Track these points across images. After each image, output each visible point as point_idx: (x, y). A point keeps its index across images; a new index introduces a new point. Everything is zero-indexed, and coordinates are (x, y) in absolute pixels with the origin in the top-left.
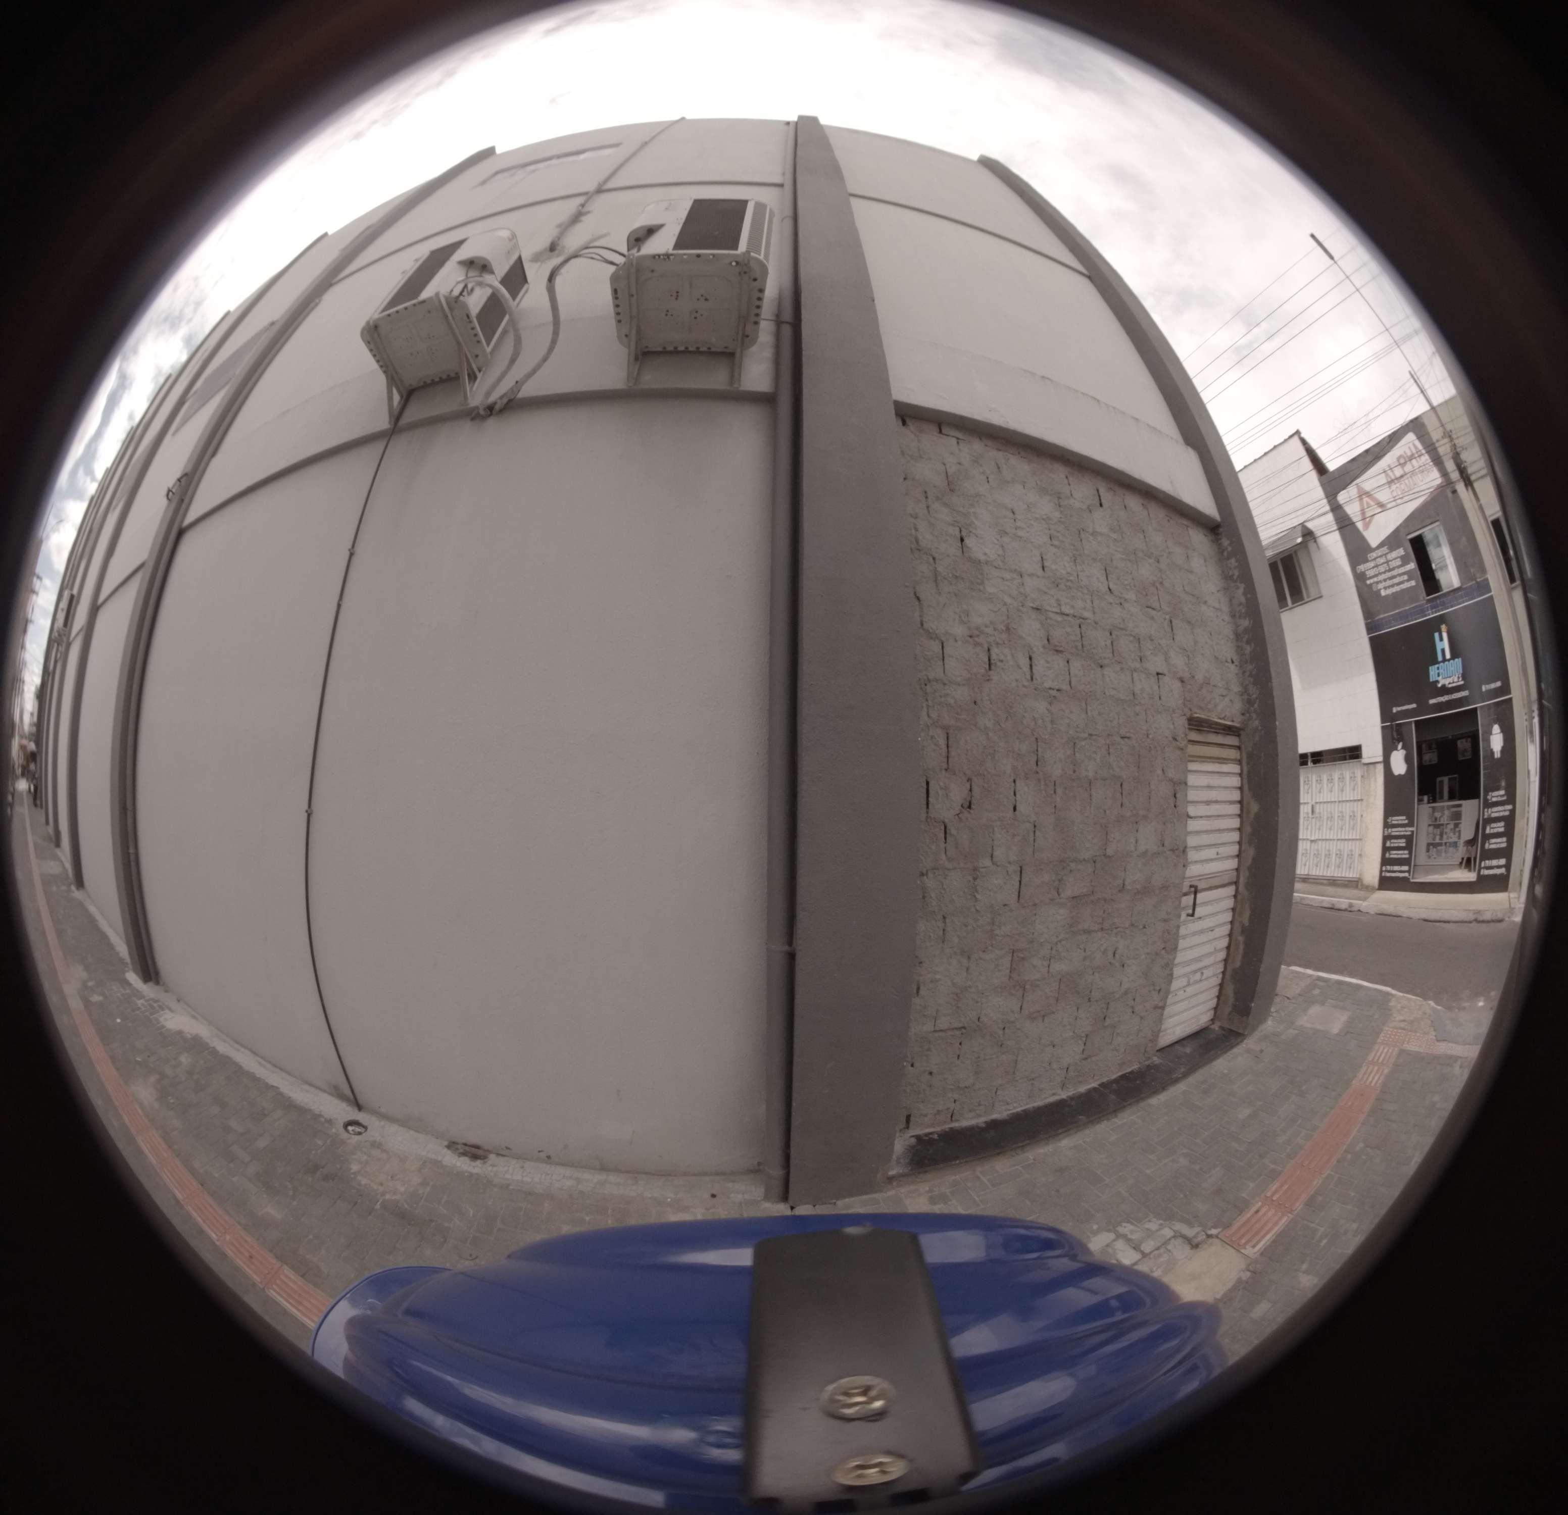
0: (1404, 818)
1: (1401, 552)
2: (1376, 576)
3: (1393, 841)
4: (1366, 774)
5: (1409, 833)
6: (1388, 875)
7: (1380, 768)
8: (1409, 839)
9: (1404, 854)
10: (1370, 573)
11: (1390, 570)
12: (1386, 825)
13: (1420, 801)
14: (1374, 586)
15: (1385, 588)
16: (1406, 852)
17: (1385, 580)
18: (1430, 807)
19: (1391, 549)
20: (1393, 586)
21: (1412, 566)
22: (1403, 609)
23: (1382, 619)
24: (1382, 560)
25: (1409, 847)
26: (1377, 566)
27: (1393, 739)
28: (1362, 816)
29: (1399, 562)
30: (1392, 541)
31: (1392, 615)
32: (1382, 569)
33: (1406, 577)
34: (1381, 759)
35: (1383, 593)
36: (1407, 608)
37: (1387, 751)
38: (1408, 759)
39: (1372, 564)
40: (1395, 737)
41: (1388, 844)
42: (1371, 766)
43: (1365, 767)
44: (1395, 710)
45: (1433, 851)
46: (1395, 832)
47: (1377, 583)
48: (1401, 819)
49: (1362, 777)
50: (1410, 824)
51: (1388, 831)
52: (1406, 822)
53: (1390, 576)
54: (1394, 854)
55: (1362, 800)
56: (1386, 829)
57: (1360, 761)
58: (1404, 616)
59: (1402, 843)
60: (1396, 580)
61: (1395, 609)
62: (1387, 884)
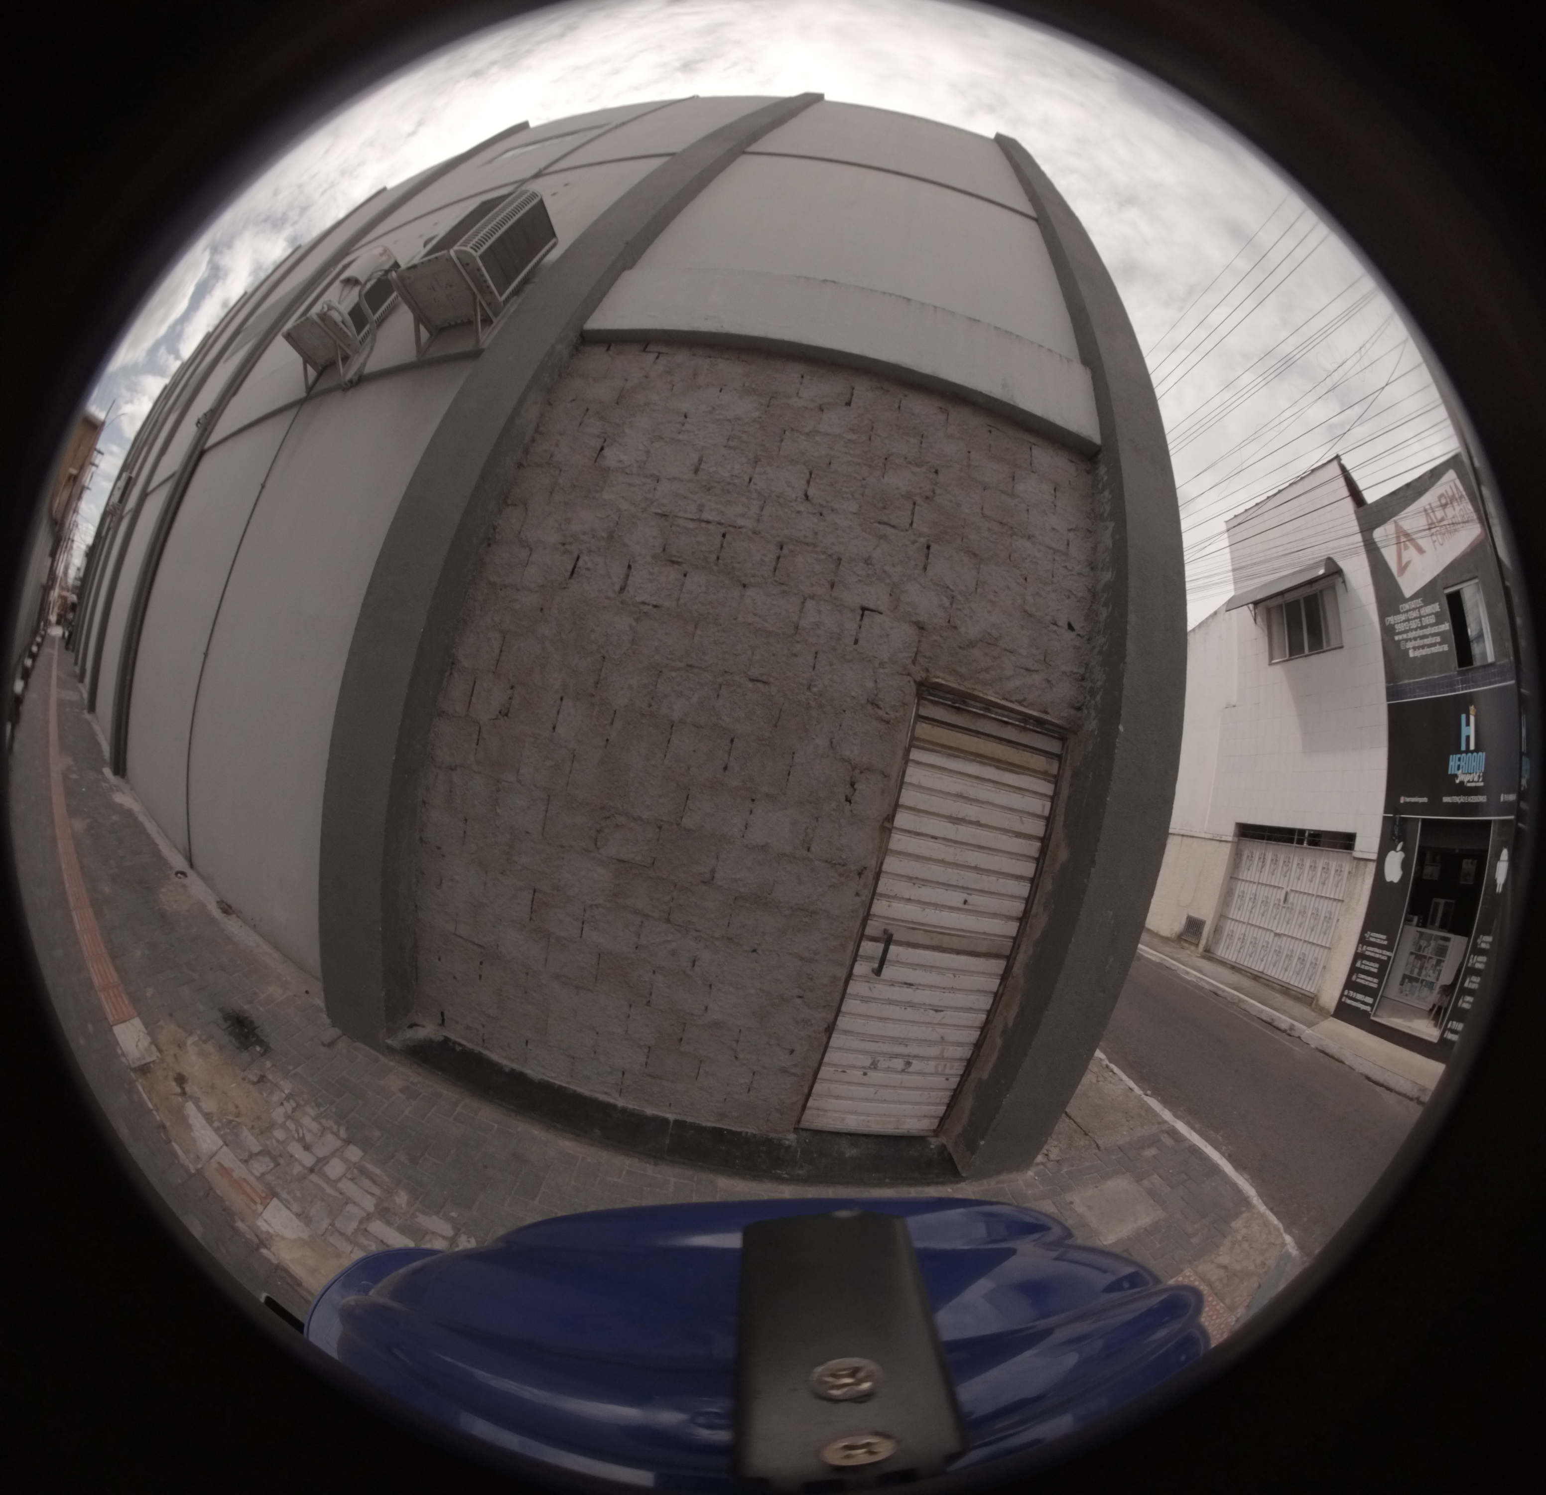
0: (1384, 937)
1: (1436, 607)
2: (1406, 632)
3: (1364, 962)
4: (1354, 870)
5: (1385, 958)
6: (1349, 1002)
7: (1372, 867)
8: (1383, 965)
10: (1400, 629)
11: (1423, 627)
12: (1362, 940)
13: (1408, 921)
14: (1403, 643)
15: (1415, 648)
18: (1418, 931)
19: (1426, 603)
20: (1423, 647)
21: (1444, 627)
22: (1431, 677)
23: (1407, 686)
24: (1413, 615)
25: (1381, 974)
26: (1408, 620)
27: (1393, 834)
28: (1338, 920)
29: (1432, 620)
30: (1427, 593)
31: (1417, 682)
32: (1413, 626)
33: (1438, 639)
34: (1374, 856)
35: (1412, 654)
37: (1385, 848)
38: (1405, 865)
39: (1403, 618)
40: (1396, 833)
41: (1358, 964)
42: (1362, 863)
43: (1355, 862)
44: (1402, 800)
45: (1408, 985)
46: (1371, 951)
47: (1407, 640)
48: (1379, 938)
49: (1349, 873)
50: (1389, 948)
51: (1362, 947)
52: (1386, 943)
53: (1421, 634)
54: (1362, 979)
55: (1343, 901)
56: (1360, 945)
57: (1351, 853)
58: (1428, 687)
59: (1374, 967)
60: (1427, 641)
61: (1422, 675)
62: (1343, 1012)
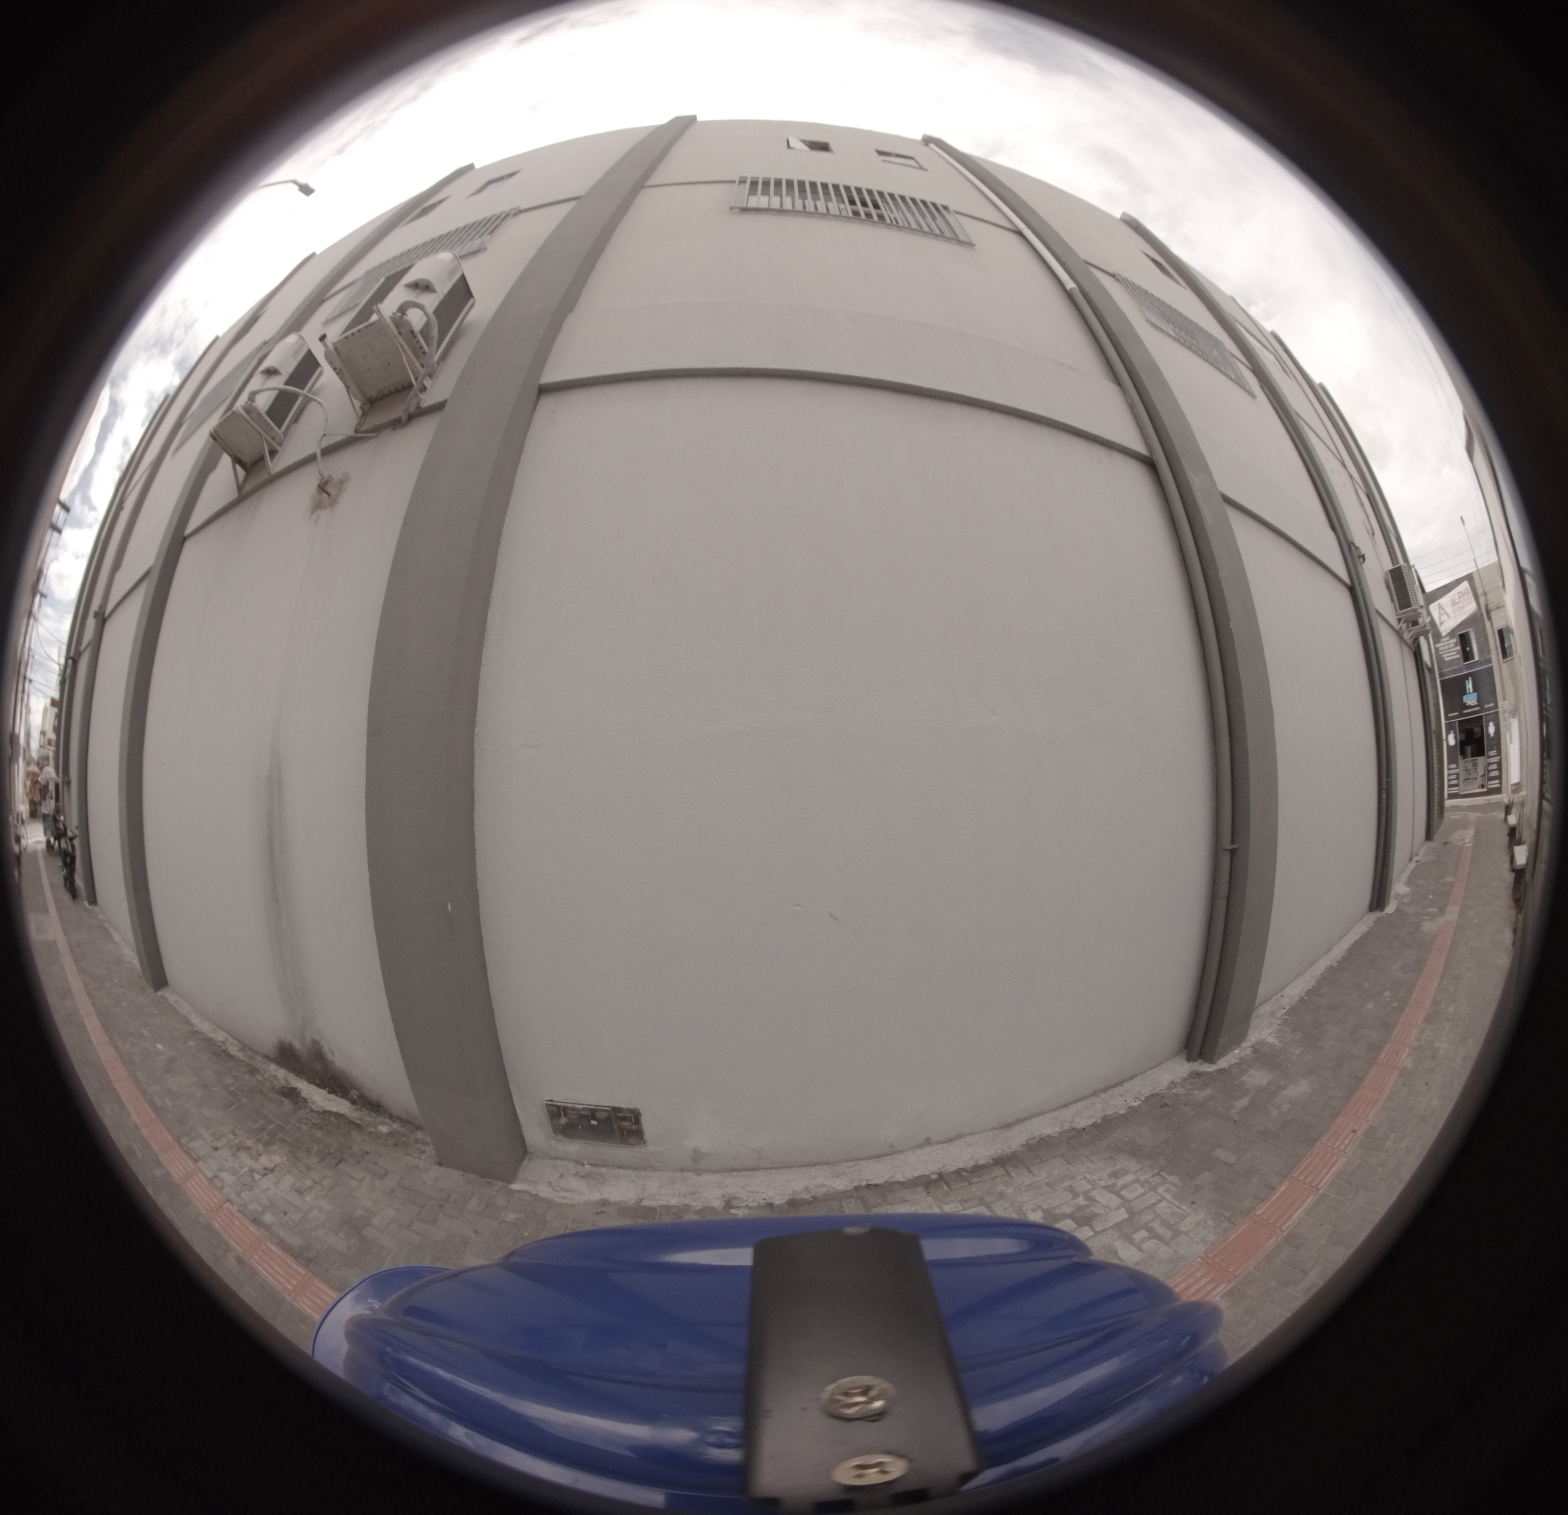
0: (1454, 765)
1: (1454, 640)
3: (1452, 776)
5: (1457, 772)
6: (1452, 792)
8: (1458, 774)
9: (1456, 782)
10: (1441, 649)
11: (1450, 648)
12: (1449, 769)
14: (1442, 655)
15: (1448, 657)
16: (1457, 781)
18: (1464, 761)
19: (1451, 638)
20: (1450, 656)
21: (1459, 648)
23: (1445, 672)
24: (1446, 643)
25: (1458, 778)
26: (1444, 646)
29: (1453, 645)
30: (1451, 634)
31: (1450, 670)
32: (1446, 648)
33: (1455, 653)
35: (1446, 659)
36: (1456, 667)
37: (1448, 733)
38: (1456, 738)
39: (1442, 644)
41: (1450, 778)
44: (1450, 715)
46: (1452, 772)
47: (1444, 654)
48: (1453, 766)
50: (1457, 768)
52: (1456, 767)
53: (1450, 651)
54: (1453, 782)
58: (1454, 671)
60: (1452, 654)
61: (1451, 667)
62: (1452, 796)
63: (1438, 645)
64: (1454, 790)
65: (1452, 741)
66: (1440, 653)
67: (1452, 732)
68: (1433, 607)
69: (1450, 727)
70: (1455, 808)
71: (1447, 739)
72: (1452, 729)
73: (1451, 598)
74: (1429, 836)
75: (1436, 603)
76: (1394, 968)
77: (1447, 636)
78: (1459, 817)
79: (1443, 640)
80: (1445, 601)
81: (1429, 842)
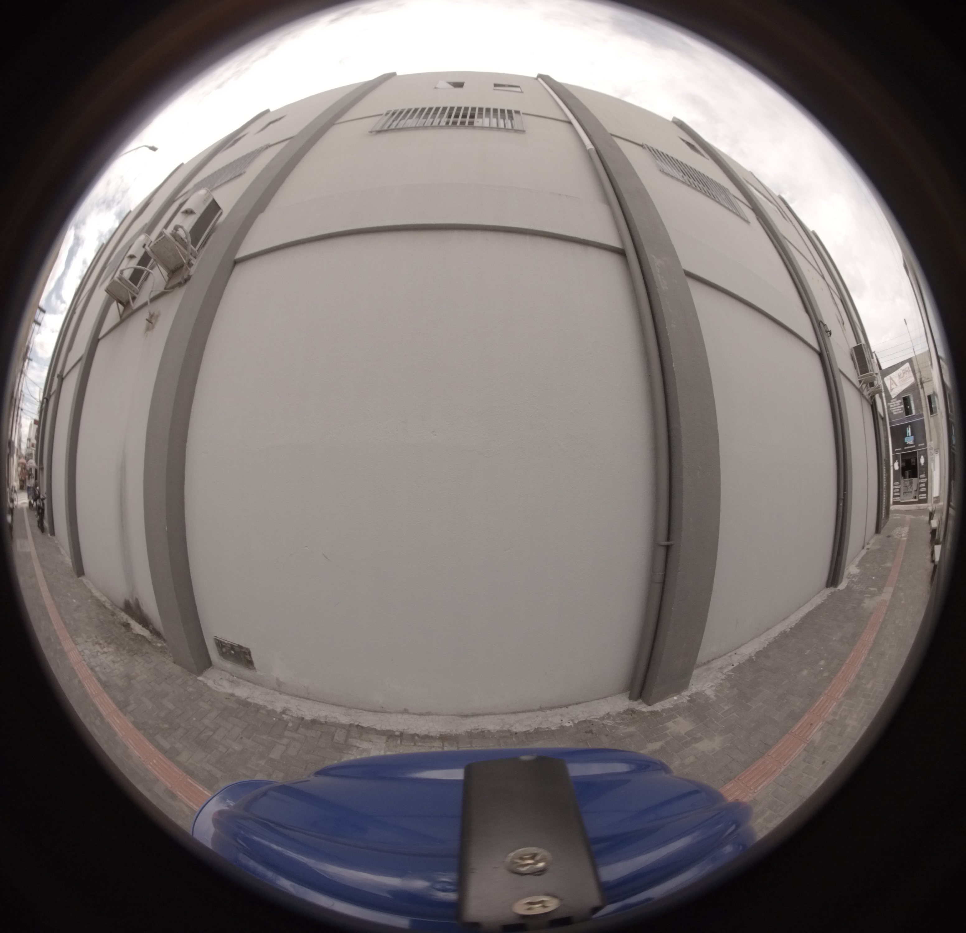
1: (900, 401)
2: (893, 407)
5: (899, 487)
6: (895, 500)
9: (898, 494)
10: (891, 406)
11: (897, 406)
12: (894, 485)
13: (901, 478)
14: (891, 411)
17: (895, 409)
18: (904, 480)
19: (898, 400)
20: (897, 412)
21: (902, 406)
23: (893, 422)
24: (894, 403)
26: (893, 405)
29: (899, 404)
30: (898, 397)
31: (896, 421)
32: (895, 405)
33: (900, 409)
35: (894, 413)
36: (900, 419)
37: (894, 462)
38: (899, 465)
39: (891, 403)
41: (894, 491)
44: (896, 450)
45: (904, 494)
46: (896, 487)
50: (900, 485)
52: (898, 484)
53: (897, 408)
54: (896, 494)
58: (899, 421)
59: (898, 490)
60: (898, 410)
61: (898, 418)
62: (895, 503)
63: (889, 404)
64: (897, 499)
65: (897, 467)
66: (891, 409)
67: (897, 461)
68: (887, 380)
69: (895, 458)
70: (897, 511)
71: (893, 466)
72: (896, 459)
73: (898, 374)
74: (878, 530)
75: (888, 377)
76: (834, 639)
77: (895, 398)
78: (899, 517)
79: (892, 401)
80: (894, 375)
81: (877, 535)
